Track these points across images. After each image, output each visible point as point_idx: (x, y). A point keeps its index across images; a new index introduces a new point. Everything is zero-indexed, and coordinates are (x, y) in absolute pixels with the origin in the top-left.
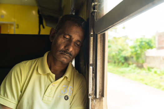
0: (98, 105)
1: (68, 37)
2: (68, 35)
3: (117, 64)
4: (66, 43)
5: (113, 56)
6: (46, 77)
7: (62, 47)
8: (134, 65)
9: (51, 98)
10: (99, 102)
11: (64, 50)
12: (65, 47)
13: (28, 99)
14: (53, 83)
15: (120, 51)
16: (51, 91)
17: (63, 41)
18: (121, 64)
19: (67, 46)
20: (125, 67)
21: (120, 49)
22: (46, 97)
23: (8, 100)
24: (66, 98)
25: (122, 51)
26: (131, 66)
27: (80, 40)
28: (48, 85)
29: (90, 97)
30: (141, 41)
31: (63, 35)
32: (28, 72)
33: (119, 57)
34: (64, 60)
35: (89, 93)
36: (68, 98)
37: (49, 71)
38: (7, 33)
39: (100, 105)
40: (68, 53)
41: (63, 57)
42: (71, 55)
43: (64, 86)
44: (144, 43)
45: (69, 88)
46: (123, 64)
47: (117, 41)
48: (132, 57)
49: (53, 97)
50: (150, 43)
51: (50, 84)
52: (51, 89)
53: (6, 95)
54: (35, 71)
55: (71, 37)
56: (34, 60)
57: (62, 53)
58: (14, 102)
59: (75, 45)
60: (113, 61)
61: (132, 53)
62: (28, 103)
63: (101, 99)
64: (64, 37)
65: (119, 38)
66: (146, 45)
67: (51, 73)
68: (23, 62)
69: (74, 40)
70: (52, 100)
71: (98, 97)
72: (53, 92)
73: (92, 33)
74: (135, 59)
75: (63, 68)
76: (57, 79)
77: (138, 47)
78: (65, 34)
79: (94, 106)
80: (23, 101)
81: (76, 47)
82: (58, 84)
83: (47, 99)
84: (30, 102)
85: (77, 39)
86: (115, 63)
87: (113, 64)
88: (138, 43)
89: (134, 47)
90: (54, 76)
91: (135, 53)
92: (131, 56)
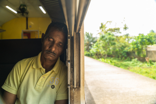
0: (77, 93)
1: (51, 40)
2: (52, 38)
3: (120, 58)
4: (50, 44)
5: (117, 52)
6: (39, 71)
7: (47, 48)
8: (136, 59)
9: (42, 87)
10: (77, 91)
11: (49, 50)
12: (49, 48)
13: (24, 88)
14: (43, 75)
15: (123, 48)
16: (42, 82)
17: (48, 43)
18: (124, 58)
19: (51, 47)
20: (128, 61)
21: (123, 46)
22: (37, 87)
23: (11, 87)
24: (53, 87)
25: (124, 47)
26: (133, 60)
27: (62, 42)
28: (39, 77)
29: (69, 87)
30: (142, 37)
31: (48, 38)
32: (25, 67)
33: (122, 52)
34: (50, 58)
35: (68, 84)
36: (54, 87)
37: (40, 66)
38: (34, 38)
39: (78, 93)
40: (52, 52)
41: (49, 56)
42: (54, 54)
43: (52, 78)
44: (145, 40)
45: (56, 79)
46: (126, 58)
47: (119, 40)
48: (134, 52)
49: (43, 86)
50: (151, 39)
51: (41, 76)
52: (42, 80)
53: (9, 84)
54: (31, 67)
55: (54, 39)
56: (31, 58)
57: (48, 53)
58: (14, 89)
59: (58, 46)
60: (117, 56)
61: (134, 48)
62: (24, 90)
63: (79, 88)
64: (49, 40)
65: (121, 37)
66: (147, 41)
67: (42, 68)
68: (23, 60)
69: (56, 42)
70: (42, 88)
71: (75, 87)
72: (43, 83)
73: (69, 36)
74: (136, 53)
75: (52, 64)
76: (46, 72)
77: (140, 43)
78: (49, 38)
79: (73, 94)
80: (21, 89)
81: (59, 47)
82: (48, 76)
83: (39, 88)
84: (26, 90)
85: (58, 41)
86: (118, 57)
87: (117, 59)
88: (140, 40)
89: (136, 44)
90: (44, 70)
91: (136, 49)
92: (132, 51)
